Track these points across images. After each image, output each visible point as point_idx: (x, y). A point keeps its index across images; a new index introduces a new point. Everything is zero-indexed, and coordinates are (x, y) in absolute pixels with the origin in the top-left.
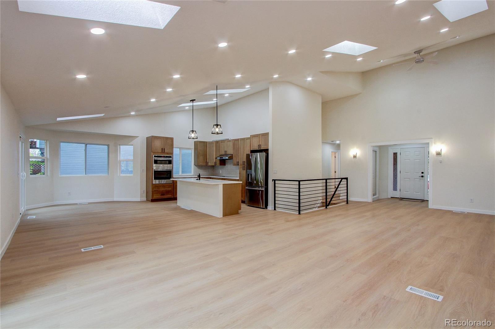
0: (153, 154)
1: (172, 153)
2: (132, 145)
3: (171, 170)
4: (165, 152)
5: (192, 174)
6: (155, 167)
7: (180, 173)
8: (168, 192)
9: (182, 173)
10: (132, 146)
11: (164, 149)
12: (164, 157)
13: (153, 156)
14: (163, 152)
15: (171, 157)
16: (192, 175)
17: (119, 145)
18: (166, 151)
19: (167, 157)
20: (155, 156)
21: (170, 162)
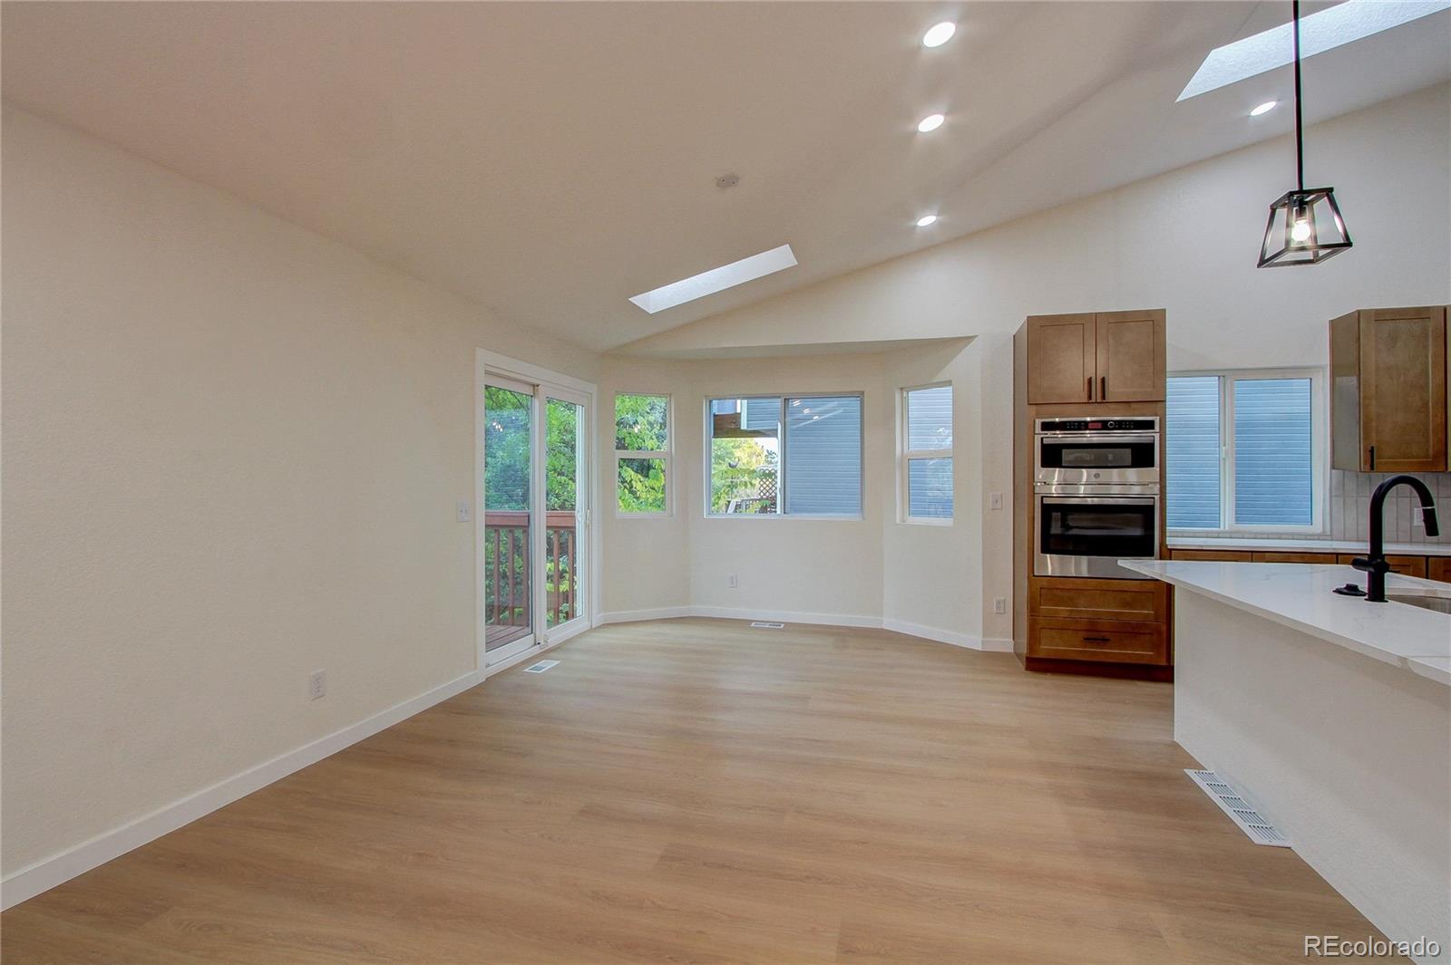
0: (1038, 415)
1: (1158, 402)
2: (949, 383)
3: (1149, 502)
4: (1109, 398)
5: (1318, 524)
6: (1053, 483)
7: (1227, 520)
8: (1131, 631)
9: (1239, 519)
10: (951, 388)
11: (1103, 380)
12: (1104, 425)
13: (1038, 422)
14: (1097, 395)
15: (1150, 425)
16: (1319, 537)
17: (902, 389)
18: (1116, 390)
19: (1120, 425)
20: (1047, 426)
21: (1142, 456)
